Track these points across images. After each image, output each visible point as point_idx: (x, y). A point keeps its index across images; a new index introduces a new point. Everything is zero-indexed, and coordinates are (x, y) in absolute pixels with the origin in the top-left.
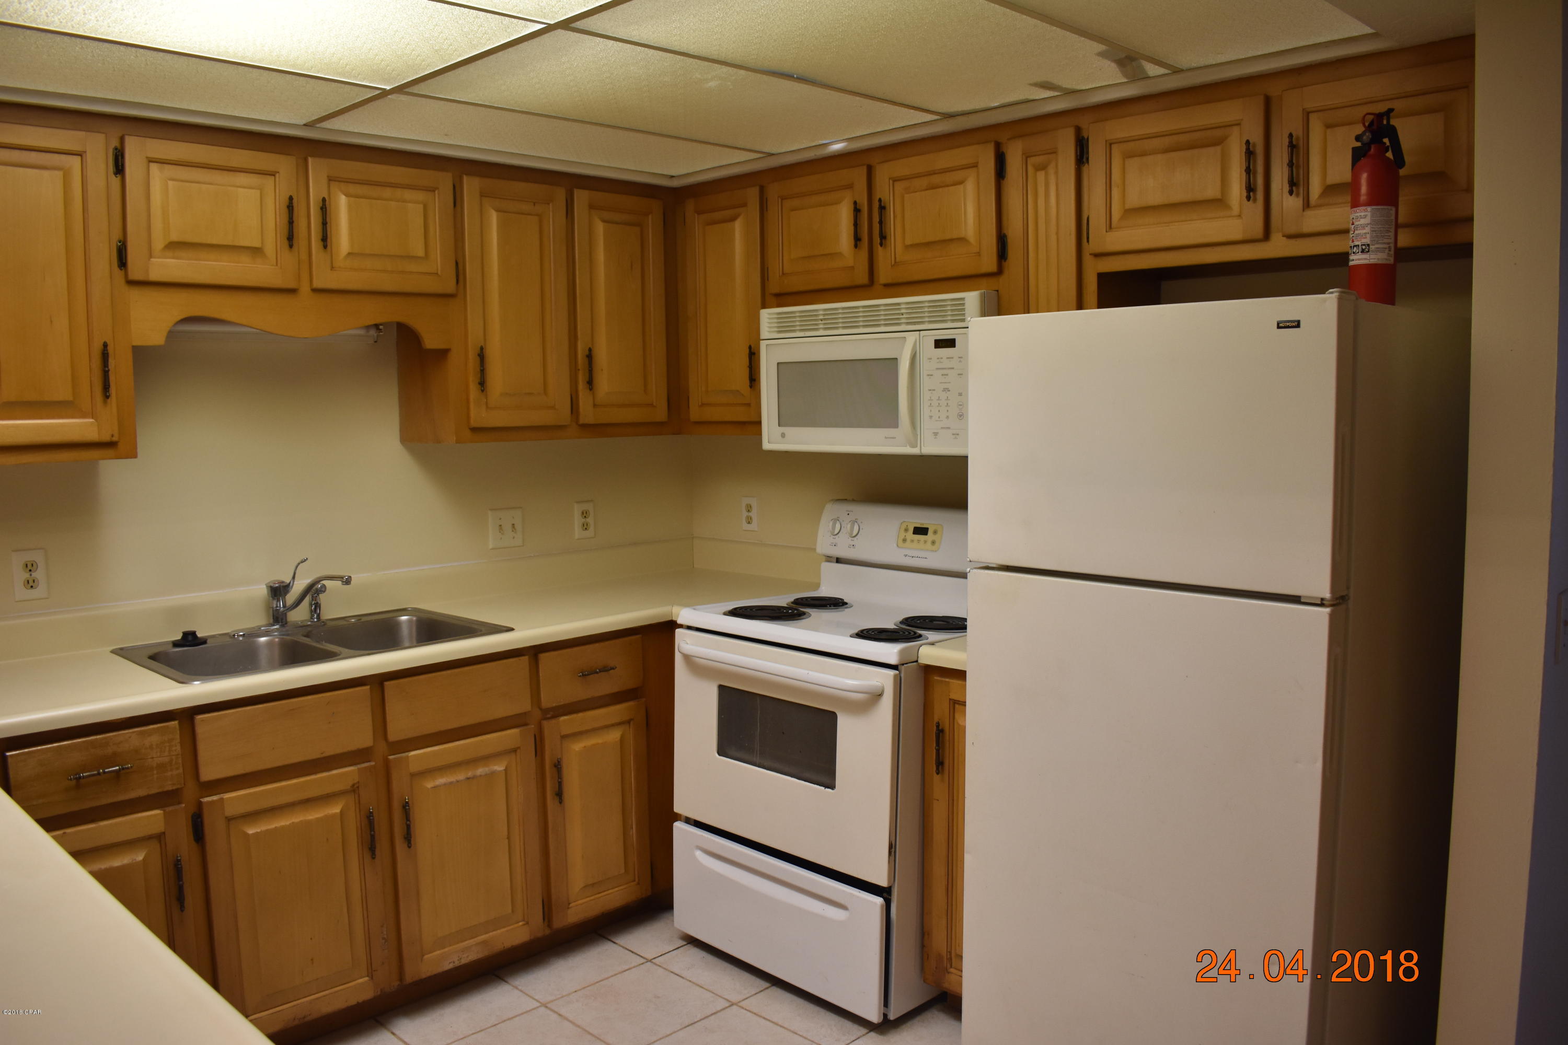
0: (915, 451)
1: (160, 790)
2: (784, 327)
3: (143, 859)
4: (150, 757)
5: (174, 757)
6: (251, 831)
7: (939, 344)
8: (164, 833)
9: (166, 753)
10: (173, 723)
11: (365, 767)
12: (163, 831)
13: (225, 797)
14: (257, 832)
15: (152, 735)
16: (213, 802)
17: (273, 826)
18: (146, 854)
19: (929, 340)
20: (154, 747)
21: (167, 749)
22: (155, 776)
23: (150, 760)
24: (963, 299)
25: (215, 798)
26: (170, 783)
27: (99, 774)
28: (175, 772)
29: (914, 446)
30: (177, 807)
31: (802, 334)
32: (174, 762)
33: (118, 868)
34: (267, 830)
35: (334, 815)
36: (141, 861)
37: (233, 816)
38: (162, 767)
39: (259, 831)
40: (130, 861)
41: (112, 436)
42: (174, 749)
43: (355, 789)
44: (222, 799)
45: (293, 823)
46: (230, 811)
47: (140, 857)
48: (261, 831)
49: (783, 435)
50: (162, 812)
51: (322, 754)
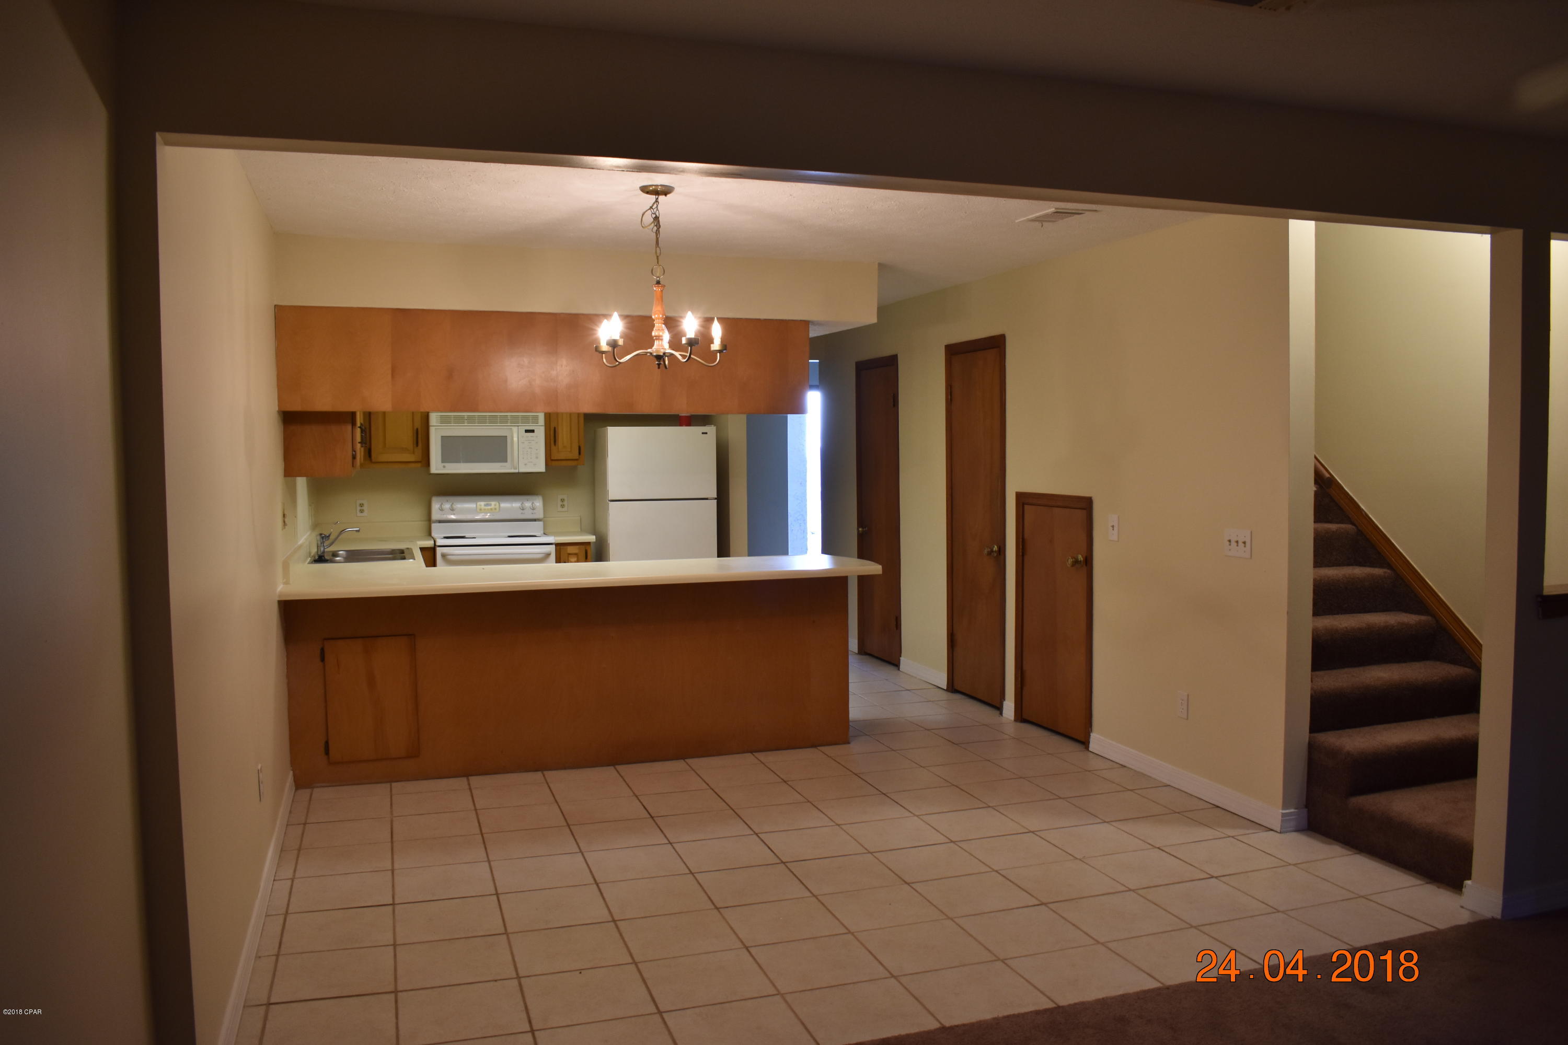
0: (516, 471)
2: (444, 421)
7: (527, 431)
19: (523, 429)
24: (538, 416)
29: (515, 468)
31: (455, 425)
49: (444, 467)
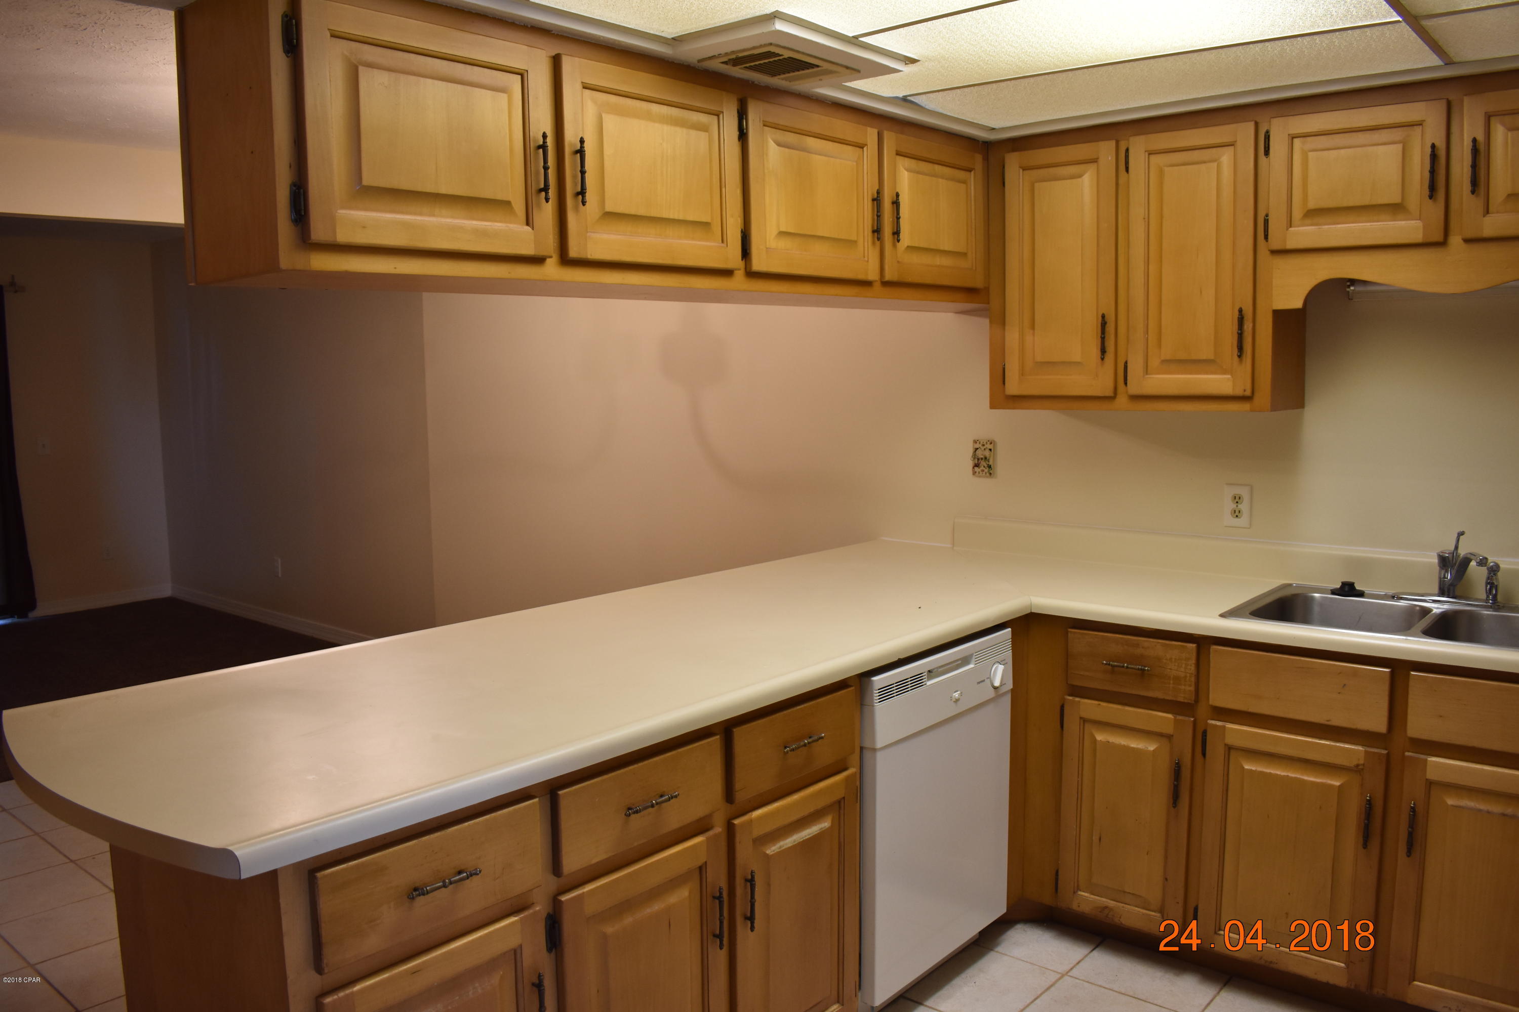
1: (1174, 699)
3: (1153, 750)
4: (1169, 667)
5: (1188, 675)
6: (1247, 767)
8: (1172, 736)
9: (1183, 670)
10: (1191, 645)
11: (1374, 753)
12: (1172, 734)
13: (1227, 726)
14: (1252, 770)
15: (1175, 650)
16: (1216, 726)
17: (1268, 771)
18: (1157, 748)
20: (1173, 660)
21: (1184, 666)
22: (1171, 686)
23: (1169, 670)
25: (1219, 723)
26: (1182, 695)
27: (1123, 667)
28: (1188, 688)
30: (1187, 718)
32: (1188, 678)
33: (1133, 748)
34: (1261, 772)
35: (1331, 787)
36: (1150, 751)
37: (1232, 746)
38: (1177, 679)
39: (1254, 769)
40: (1144, 747)
41: (1245, 391)
42: (1189, 667)
43: (1357, 770)
44: (1224, 727)
45: (1288, 776)
46: (1230, 740)
47: (1152, 748)
48: (1256, 770)
50: (1173, 717)
51: (1328, 721)
